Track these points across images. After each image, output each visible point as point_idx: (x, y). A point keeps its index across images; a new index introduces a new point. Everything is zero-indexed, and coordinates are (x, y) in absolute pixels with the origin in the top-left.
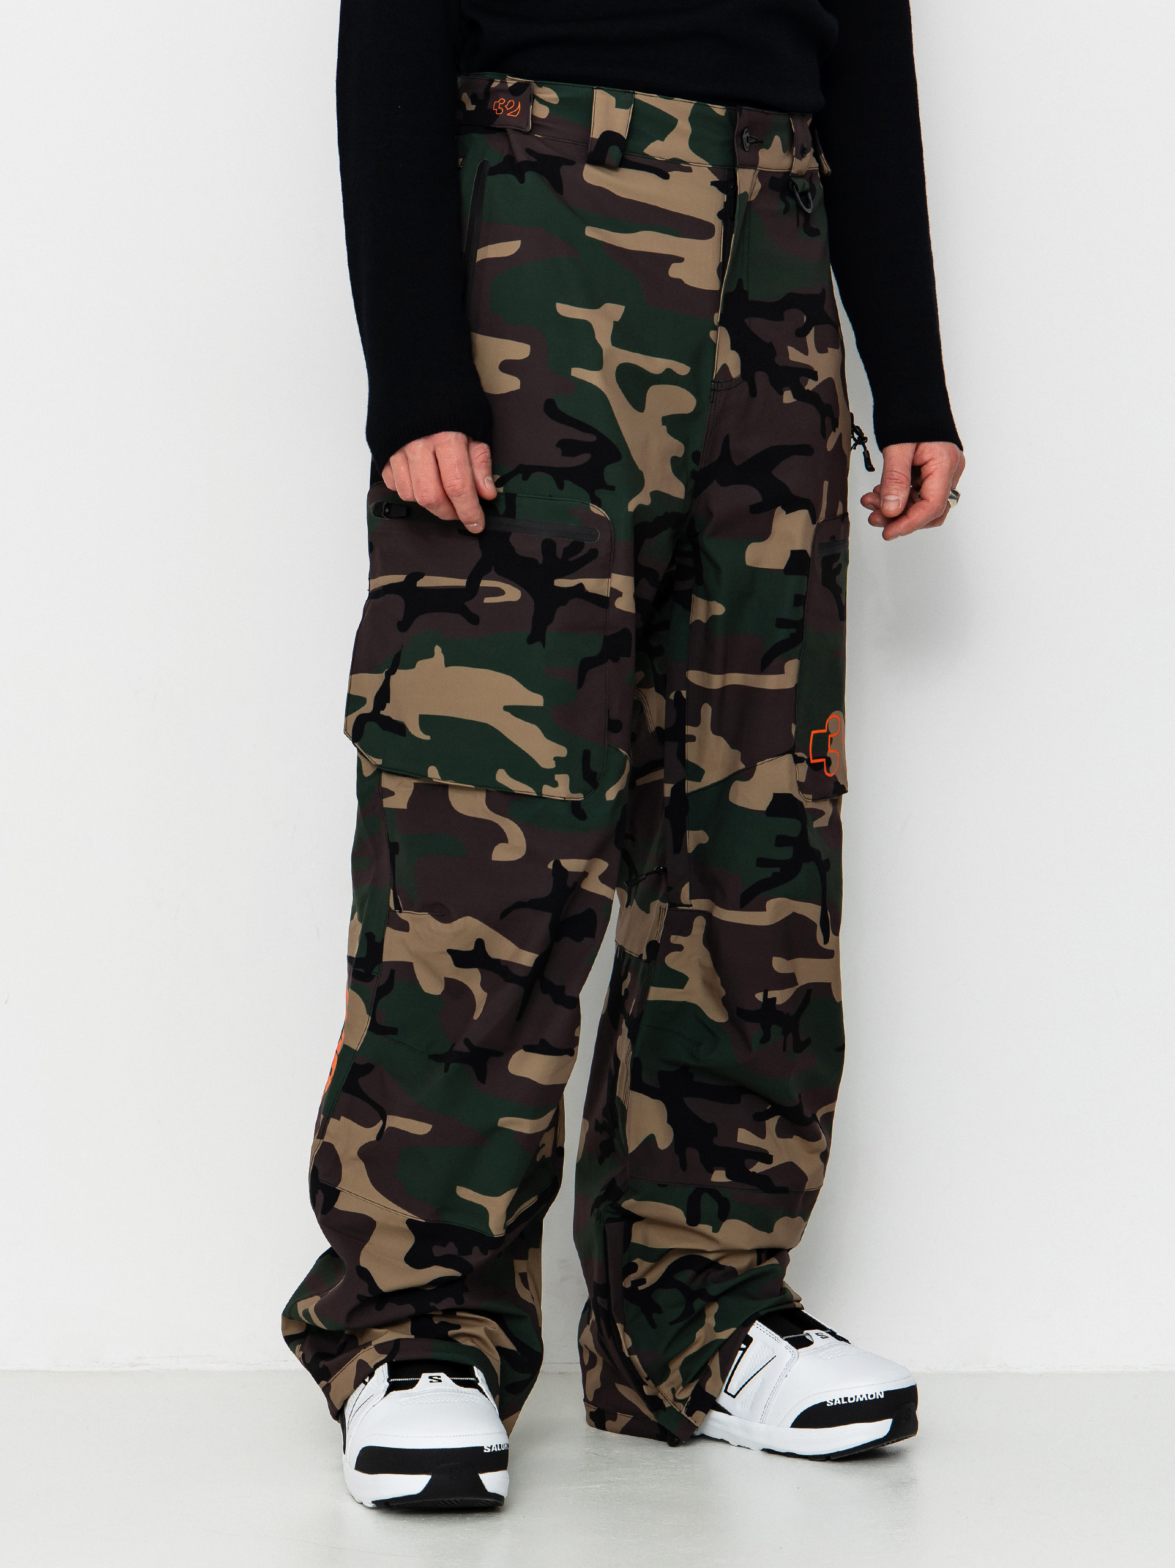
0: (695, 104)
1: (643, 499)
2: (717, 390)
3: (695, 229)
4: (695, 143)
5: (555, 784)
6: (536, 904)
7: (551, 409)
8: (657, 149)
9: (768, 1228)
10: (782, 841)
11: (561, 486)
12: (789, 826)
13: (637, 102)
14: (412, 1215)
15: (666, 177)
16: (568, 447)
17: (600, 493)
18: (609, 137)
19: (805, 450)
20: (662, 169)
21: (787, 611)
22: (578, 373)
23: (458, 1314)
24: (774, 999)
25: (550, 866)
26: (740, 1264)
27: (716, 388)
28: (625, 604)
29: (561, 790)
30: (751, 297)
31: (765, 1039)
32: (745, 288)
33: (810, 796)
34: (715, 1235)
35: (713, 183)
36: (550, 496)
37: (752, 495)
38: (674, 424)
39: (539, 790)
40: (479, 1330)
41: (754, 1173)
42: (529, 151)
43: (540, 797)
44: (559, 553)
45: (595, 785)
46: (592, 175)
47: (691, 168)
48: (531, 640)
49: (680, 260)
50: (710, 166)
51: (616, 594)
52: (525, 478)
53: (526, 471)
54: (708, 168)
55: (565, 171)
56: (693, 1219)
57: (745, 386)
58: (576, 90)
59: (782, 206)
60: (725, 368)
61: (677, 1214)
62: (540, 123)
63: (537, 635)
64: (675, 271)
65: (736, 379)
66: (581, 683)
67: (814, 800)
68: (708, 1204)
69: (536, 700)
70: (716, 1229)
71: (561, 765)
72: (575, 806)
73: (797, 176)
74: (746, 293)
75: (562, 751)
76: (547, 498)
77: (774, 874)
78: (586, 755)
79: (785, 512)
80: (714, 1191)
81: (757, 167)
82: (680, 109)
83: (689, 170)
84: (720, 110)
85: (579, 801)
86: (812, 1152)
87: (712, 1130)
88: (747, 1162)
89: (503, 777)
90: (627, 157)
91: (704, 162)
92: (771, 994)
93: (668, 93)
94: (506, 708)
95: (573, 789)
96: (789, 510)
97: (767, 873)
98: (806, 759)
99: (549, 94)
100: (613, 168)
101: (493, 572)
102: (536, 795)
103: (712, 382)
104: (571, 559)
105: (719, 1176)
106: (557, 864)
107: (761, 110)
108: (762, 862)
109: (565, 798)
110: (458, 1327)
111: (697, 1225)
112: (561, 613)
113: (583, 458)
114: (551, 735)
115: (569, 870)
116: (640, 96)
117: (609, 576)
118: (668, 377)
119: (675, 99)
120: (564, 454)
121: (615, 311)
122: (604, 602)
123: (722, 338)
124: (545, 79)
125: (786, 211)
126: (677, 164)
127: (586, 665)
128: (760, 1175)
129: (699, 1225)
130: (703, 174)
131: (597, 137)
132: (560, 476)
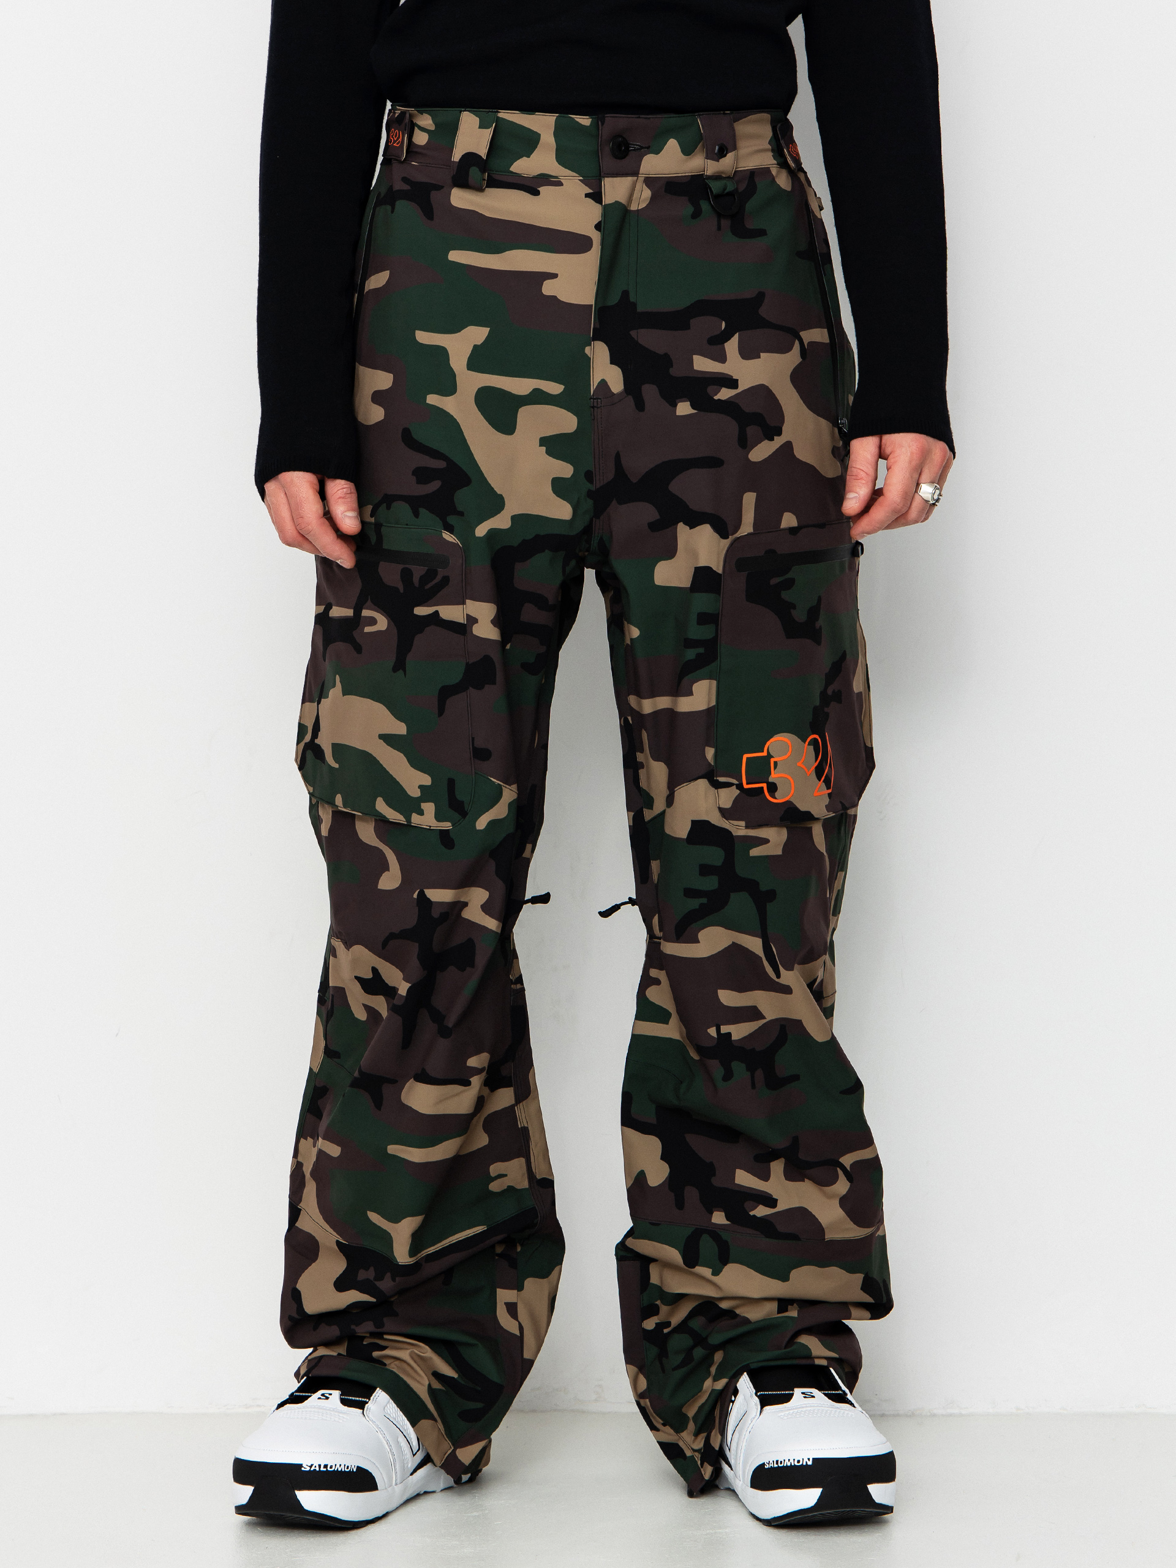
0: (557, 116)
1: (501, 521)
2: (598, 408)
3: (573, 243)
4: (562, 157)
5: (421, 813)
6: (405, 935)
7: (407, 438)
8: (523, 166)
9: (785, 1278)
10: (705, 870)
11: (416, 515)
12: (715, 855)
13: (499, 121)
14: (339, 1237)
15: (536, 193)
16: (422, 475)
17: (452, 520)
18: (470, 158)
19: (713, 462)
20: (531, 186)
21: (697, 632)
22: (432, 399)
23: (386, 1337)
24: (729, 1035)
25: (415, 896)
26: (754, 1314)
27: (595, 405)
28: (486, 630)
29: (427, 818)
30: (640, 309)
31: (728, 1076)
32: (632, 300)
33: (743, 823)
34: (715, 1279)
35: (587, 195)
36: (407, 525)
37: (647, 512)
38: (554, 445)
39: (409, 819)
40: (404, 1354)
41: (754, 1216)
42: (405, 180)
43: (408, 825)
44: (416, 580)
45: (463, 813)
46: (460, 198)
47: (560, 181)
48: (395, 669)
49: (554, 276)
50: (581, 178)
51: (472, 620)
52: (388, 508)
53: (389, 500)
54: (580, 180)
55: (434, 196)
56: (691, 1259)
57: (630, 401)
58: (446, 114)
59: (690, 209)
60: (603, 384)
61: (674, 1255)
62: (419, 150)
63: (400, 665)
64: (548, 288)
65: (619, 394)
66: (441, 711)
67: (747, 827)
68: (707, 1245)
69: (401, 729)
70: (716, 1273)
71: (427, 793)
72: (444, 834)
73: (710, 177)
74: (634, 305)
75: (426, 780)
76: (404, 526)
77: (702, 905)
78: (451, 783)
79: (688, 528)
80: (715, 1233)
81: (639, 174)
82: (543, 124)
83: (560, 184)
84: (585, 121)
85: (449, 830)
86: (830, 1197)
87: (710, 1169)
88: (748, 1204)
89: (381, 806)
90: (494, 176)
91: (575, 174)
92: (724, 1029)
93: (529, 108)
94: (382, 737)
95: (439, 817)
96: (692, 526)
97: (694, 904)
98: (737, 785)
99: (426, 121)
100: (480, 189)
101: (369, 603)
102: (406, 823)
103: (591, 399)
104: (427, 587)
105: (719, 1218)
106: (422, 894)
107: (636, 116)
108: (690, 893)
109: (430, 827)
110: (384, 1348)
111: (694, 1267)
112: (419, 640)
113: (435, 485)
114: (415, 763)
115: (432, 900)
116: (504, 115)
117: (464, 603)
118: (538, 397)
119: (537, 113)
120: (419, 482)
121: (477, 334)
122: (462, 629)
123: (599, 354)
124: (424, 105)
125: (696, 214)
126: (546, 179)
127: (446, 693)
128: (762, 1219)
129: (697, 1267)
130: (574, 185)
131: (458, 160)
132: (415, 503)
